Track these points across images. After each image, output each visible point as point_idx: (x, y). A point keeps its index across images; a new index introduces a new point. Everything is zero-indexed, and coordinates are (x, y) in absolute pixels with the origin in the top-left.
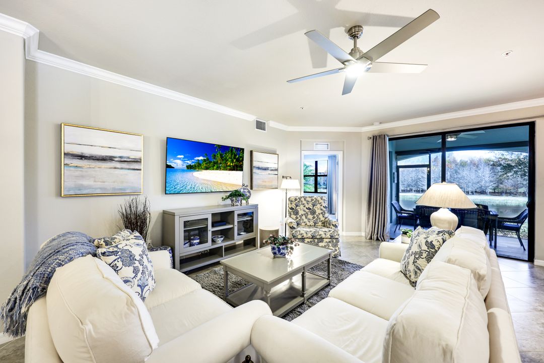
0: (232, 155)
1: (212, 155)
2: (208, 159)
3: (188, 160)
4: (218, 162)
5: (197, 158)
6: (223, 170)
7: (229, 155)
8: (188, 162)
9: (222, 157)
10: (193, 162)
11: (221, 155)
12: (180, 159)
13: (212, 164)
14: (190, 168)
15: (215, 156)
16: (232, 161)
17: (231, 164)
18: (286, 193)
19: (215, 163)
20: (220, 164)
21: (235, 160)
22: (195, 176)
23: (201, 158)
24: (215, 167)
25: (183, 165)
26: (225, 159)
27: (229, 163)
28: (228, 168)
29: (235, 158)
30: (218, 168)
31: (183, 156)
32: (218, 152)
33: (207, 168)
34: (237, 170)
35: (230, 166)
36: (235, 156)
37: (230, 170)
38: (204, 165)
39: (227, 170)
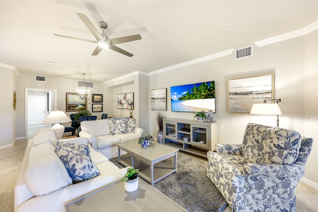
0: (204, 86)
1: (191, 89)
2: (189, 93)
3: (179, 95)
4: (195, 93)
5: (183, 93)
6: (199, 99)
7: (202, 87)
8: (179, 96)
9: (197, 90)
10: (181, 96)
11: (196, 88)
12: (175, 95)
13: (191, 95)
14: (180, 99)
15: (193, 89)
16: (205, 92)
17: (205, 94)
18: (278, 121)
19: (193, 95)
20: (197, 94)
21: (207, 91)
22: (183, 104)
23: (185, 93)
24: (194, 97)
25: (177, 98)
26: (200, 91)
27: (203, 93)
28: (203, 97)
29: (206, 89)
30: (196, 98)
31: (176, 93)
32: (195, 86)
33: (189, 99)
34: (209, 98)
35: (203, 95)
36: (207, 87)
37: (204, 98)
38: (187, 97)
39: (201, 98)
